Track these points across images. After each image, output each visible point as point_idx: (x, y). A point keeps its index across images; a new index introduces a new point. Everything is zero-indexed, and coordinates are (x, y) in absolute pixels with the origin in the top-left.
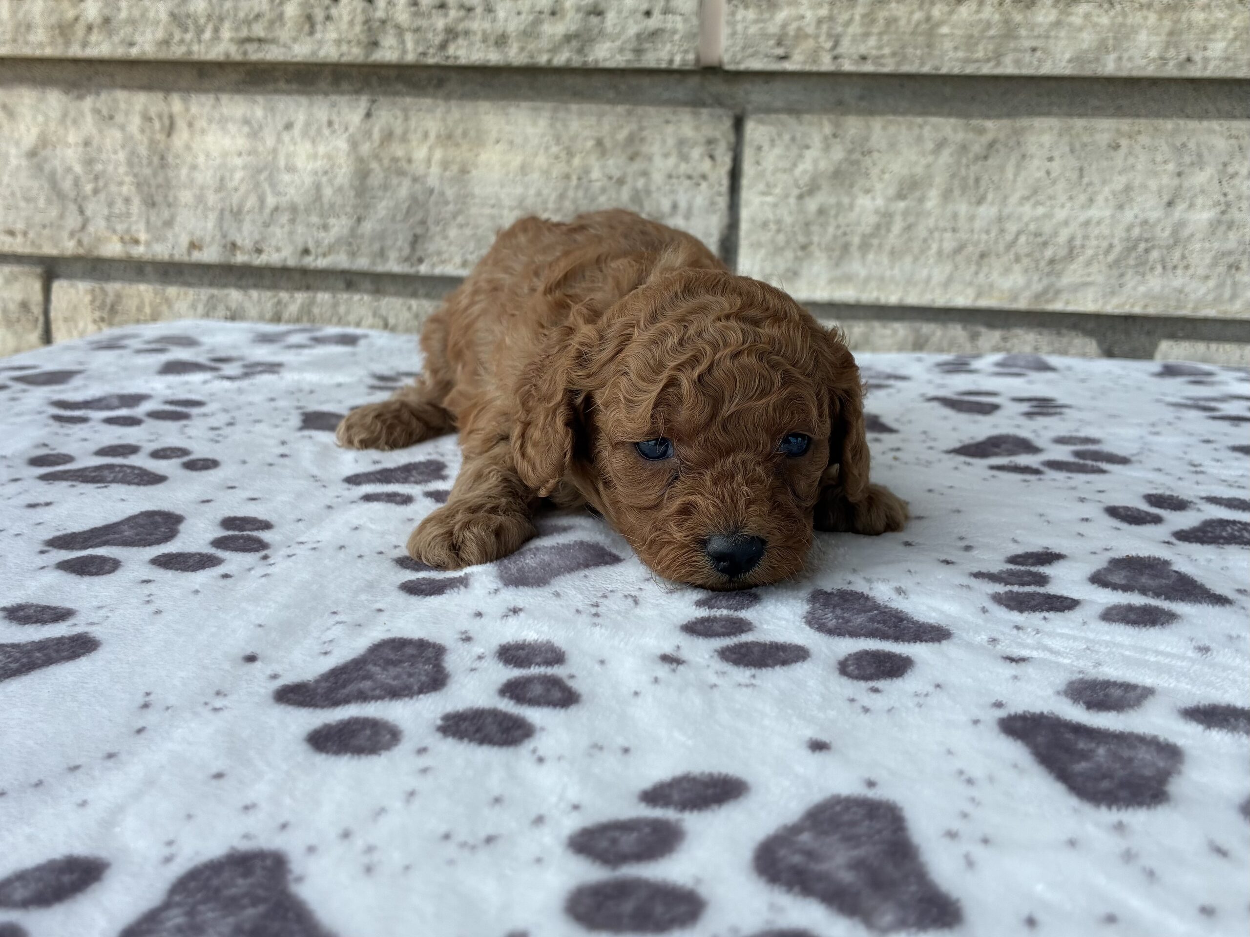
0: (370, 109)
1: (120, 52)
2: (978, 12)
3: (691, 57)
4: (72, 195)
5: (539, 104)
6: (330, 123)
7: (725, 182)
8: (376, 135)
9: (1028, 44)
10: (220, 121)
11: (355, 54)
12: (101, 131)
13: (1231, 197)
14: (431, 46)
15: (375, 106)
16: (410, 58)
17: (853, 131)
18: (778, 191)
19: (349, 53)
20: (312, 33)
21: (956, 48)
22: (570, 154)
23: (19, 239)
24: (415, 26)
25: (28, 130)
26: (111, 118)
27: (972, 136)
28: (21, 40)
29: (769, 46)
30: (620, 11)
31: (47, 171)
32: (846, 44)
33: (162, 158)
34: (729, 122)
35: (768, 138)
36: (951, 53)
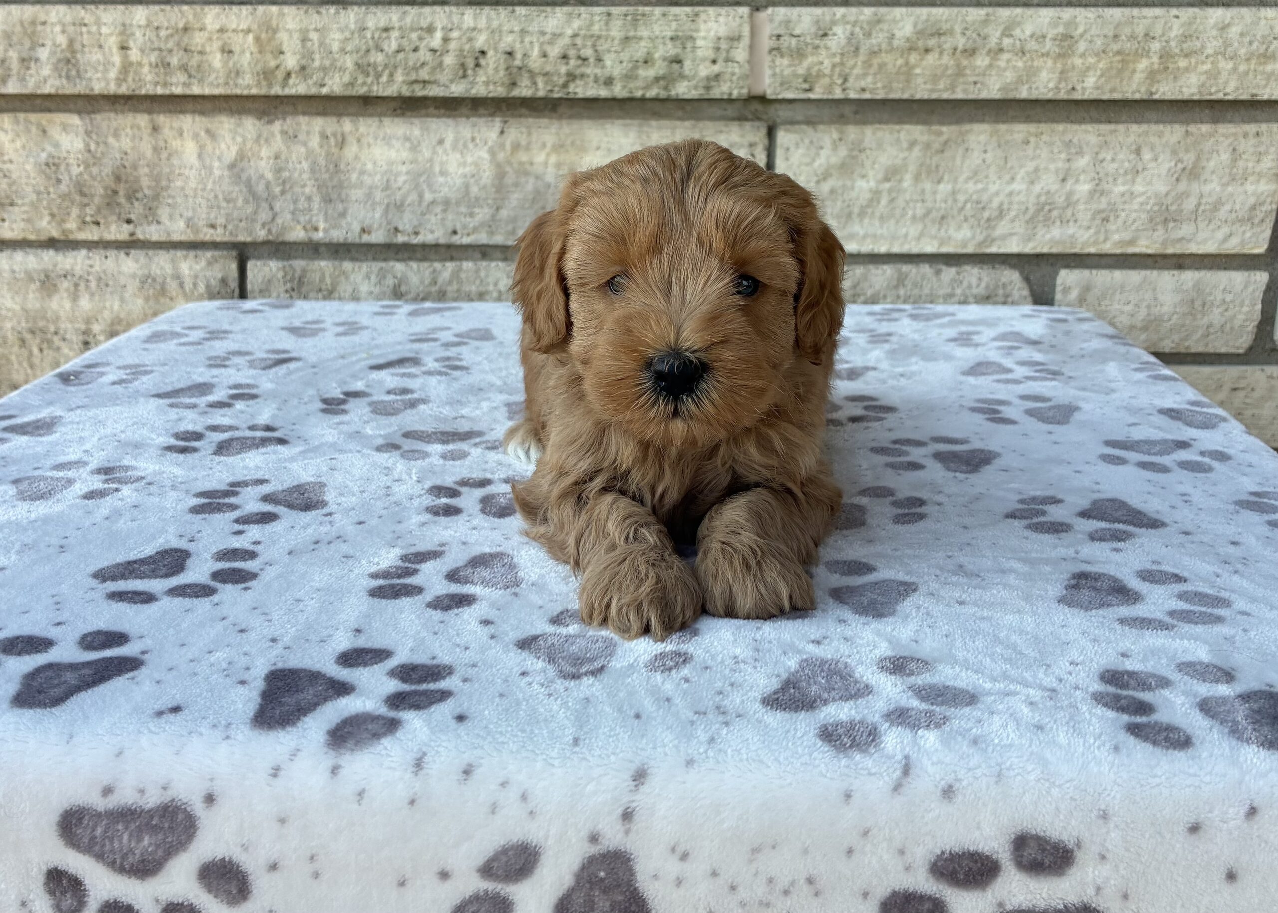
0: (503, 128)
1: (313, 91)
2: (940, 59)
3: (745, 91)
4: (265, 195)
5: (628, 121)
6: (473, 139)
8: (508, 146)
9: (972, 79)
10: (384, 139)
11: (500, 91)
12: (288, 147)
13: (1101, 175)
14: (557, 85)
15: (506, 126)
16: (541, 94)
17: (852, 136)
19: (495, 91)
20: (465, 77)
21: (925, 83)
23: (220, 231)
24: (543, 72)
25: (228, 148)
26: (296, 137)
27: (932, 137)
28: (231, 83)
29: (798, 83)
30: (694, 61)
31: (244, 177)
32: (851, 80)
33: (337, 166)
34: (764, 131)
35: (794, 142)
36: (922, 85)
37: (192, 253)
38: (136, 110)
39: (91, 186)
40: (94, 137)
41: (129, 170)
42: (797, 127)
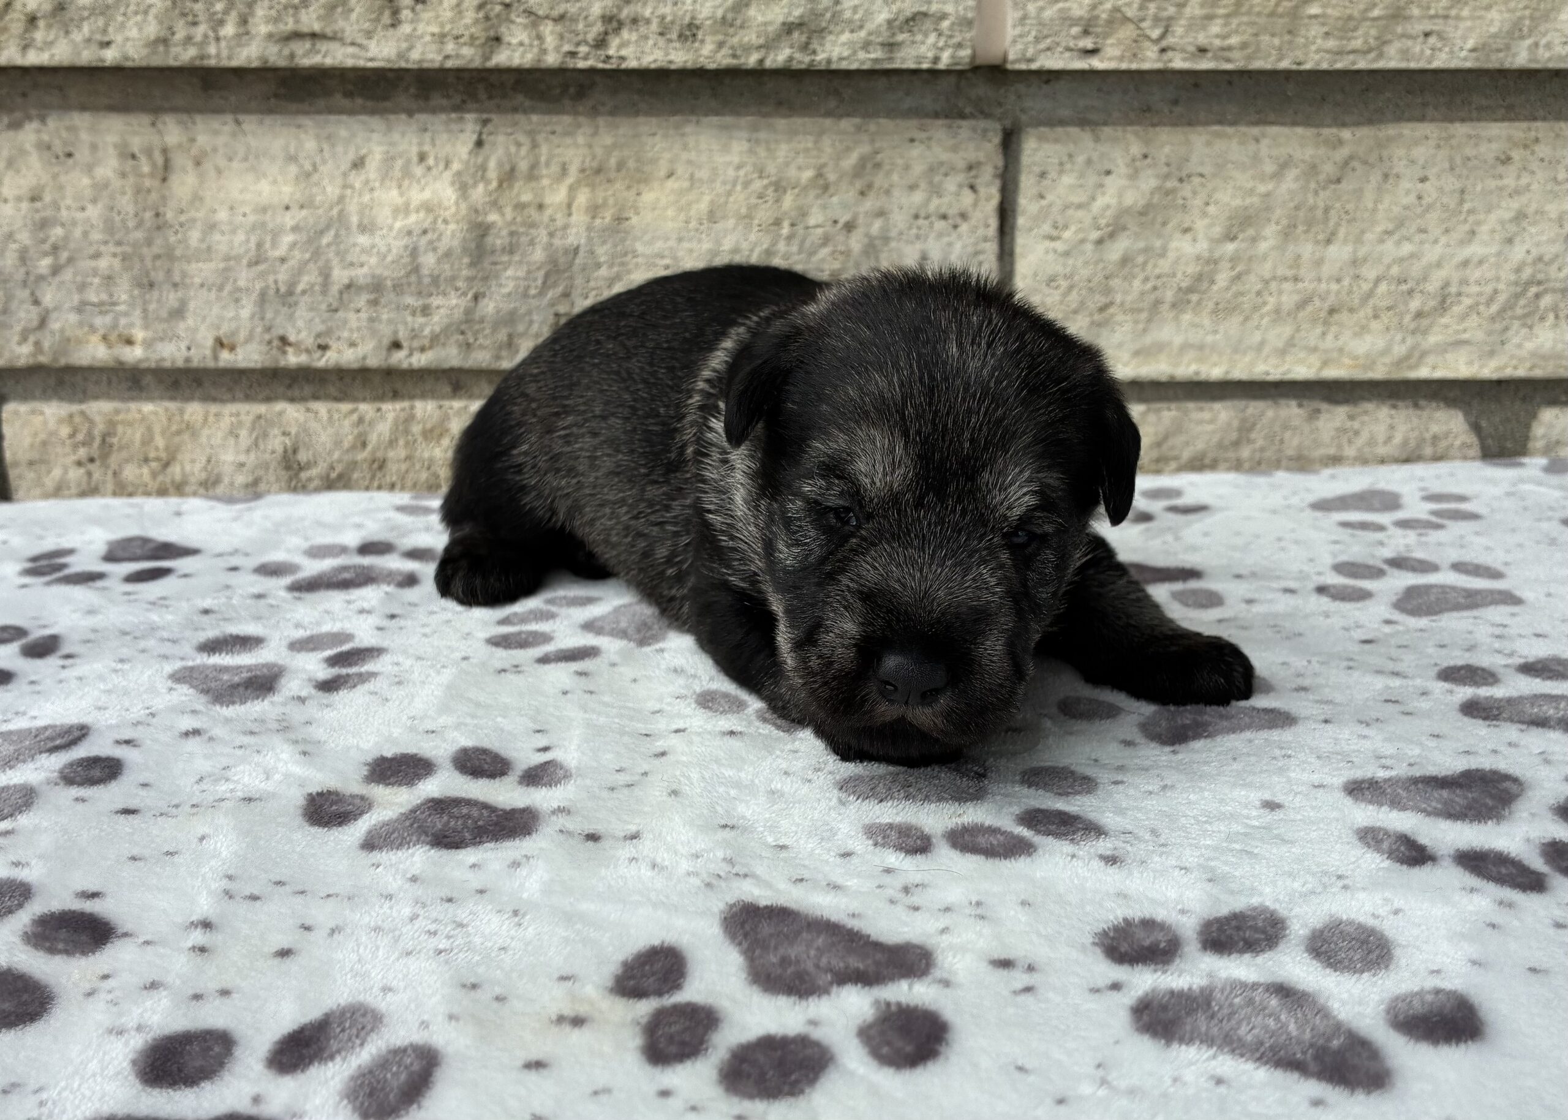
0: (480, 134)
1: (86, 57)
3: (965, 53)
4: (19, 276)
5: (728, 120)
6: (422, 158)
7: (994, 223)
8: (492, 174)
9: (1420, 27)
10: (246, 159)
11: (468, 55)
12: (54, 177)
14: (582, 42)
15: (485, 130)
16: (552, 60)
17: (1167, 149)
18: (1069, 234)
19: (458, 56)
21: (1326, 36)
22: (779, 189)
24: (555, 13)
26: (69, 155)
27: (1322, 151)
29: (1072, 35)
32: (1179, 30)
33: (157, 215)
34: (997, 140)
35: (1056, 161)
36: (1319, 41)
42: (1061, 130)
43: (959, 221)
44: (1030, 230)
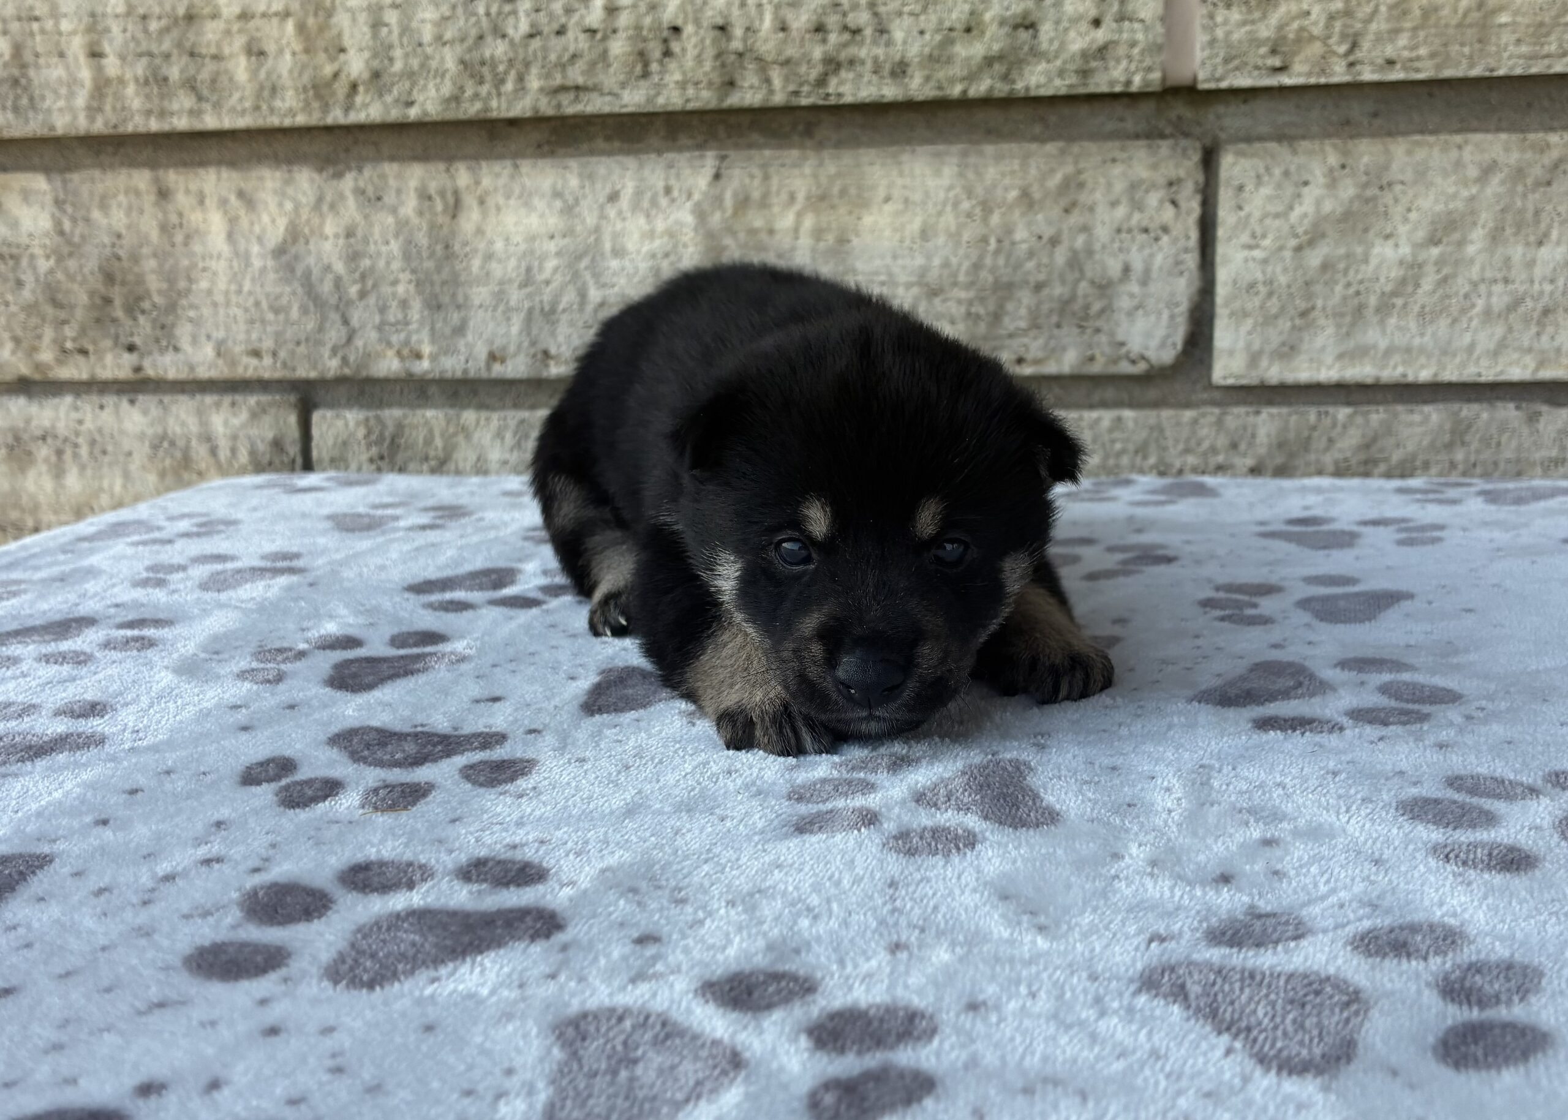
0: (719, 168)
1: (394, 115)
3: (1156, 75)
4: (333, 301)
6: (668, 190)
7: (1194, 234)
8: (729, 202)
10: (520, 196)
11: (705, 98)
12: (366, 217)
14: (806, 82)
15: (725, 164)
16: (778, 99)
17: (1366, 159)
18: (1267, 242)
19: (697, 98)
20: (646, 75)
22: (987, 208)
23: (267, 361)
24: (782, 58)
25: (273, 221)
26: (379, 199)
27: (1528, 155)
28: (264, 107)
29: (1260, 55)
30: (1057, 22)
31: (299, 272)
32: (1366, 44)
33: (447, 247)
34: (1196, 157)
35: (1253, 174)
36: (1511, 48)
37: (227, 399)
38: (133, 164)
39: (68, 292)
40: (70, 210)
41: (126, 264)
42: (1257, 145)
43: (1160, 232)
44: (1230, 239)
